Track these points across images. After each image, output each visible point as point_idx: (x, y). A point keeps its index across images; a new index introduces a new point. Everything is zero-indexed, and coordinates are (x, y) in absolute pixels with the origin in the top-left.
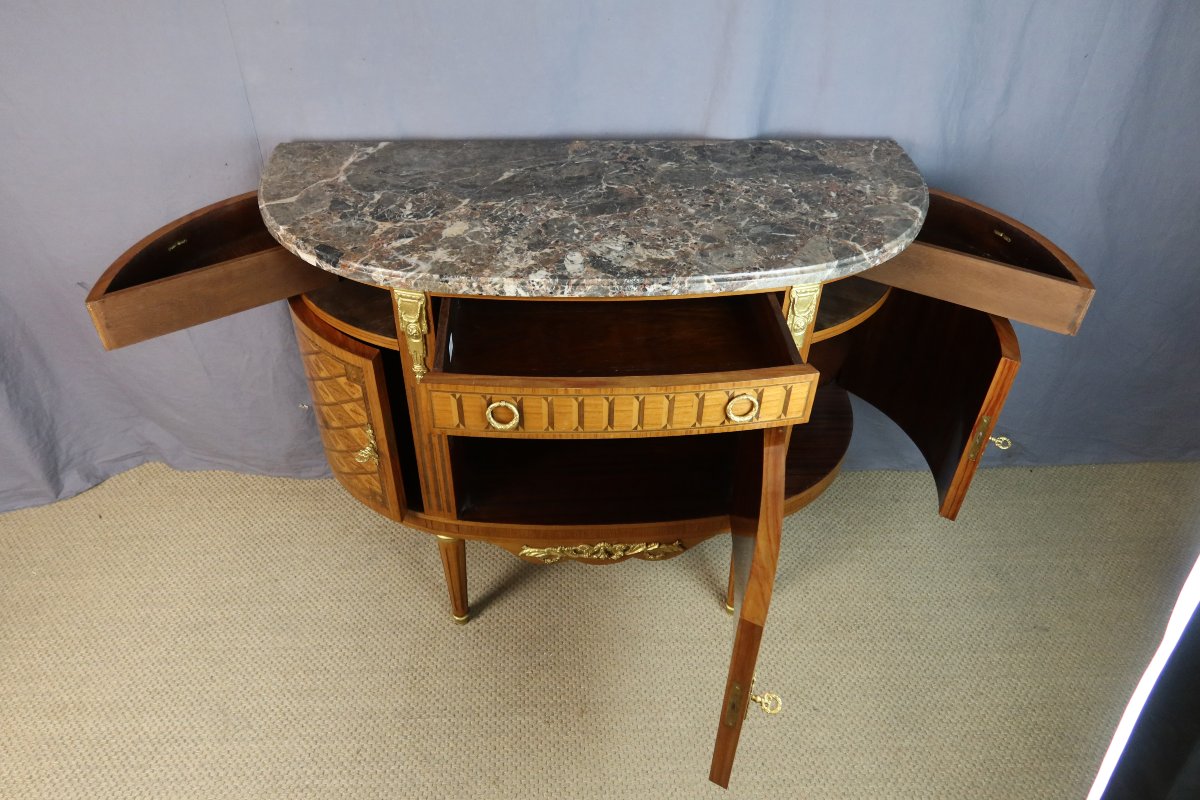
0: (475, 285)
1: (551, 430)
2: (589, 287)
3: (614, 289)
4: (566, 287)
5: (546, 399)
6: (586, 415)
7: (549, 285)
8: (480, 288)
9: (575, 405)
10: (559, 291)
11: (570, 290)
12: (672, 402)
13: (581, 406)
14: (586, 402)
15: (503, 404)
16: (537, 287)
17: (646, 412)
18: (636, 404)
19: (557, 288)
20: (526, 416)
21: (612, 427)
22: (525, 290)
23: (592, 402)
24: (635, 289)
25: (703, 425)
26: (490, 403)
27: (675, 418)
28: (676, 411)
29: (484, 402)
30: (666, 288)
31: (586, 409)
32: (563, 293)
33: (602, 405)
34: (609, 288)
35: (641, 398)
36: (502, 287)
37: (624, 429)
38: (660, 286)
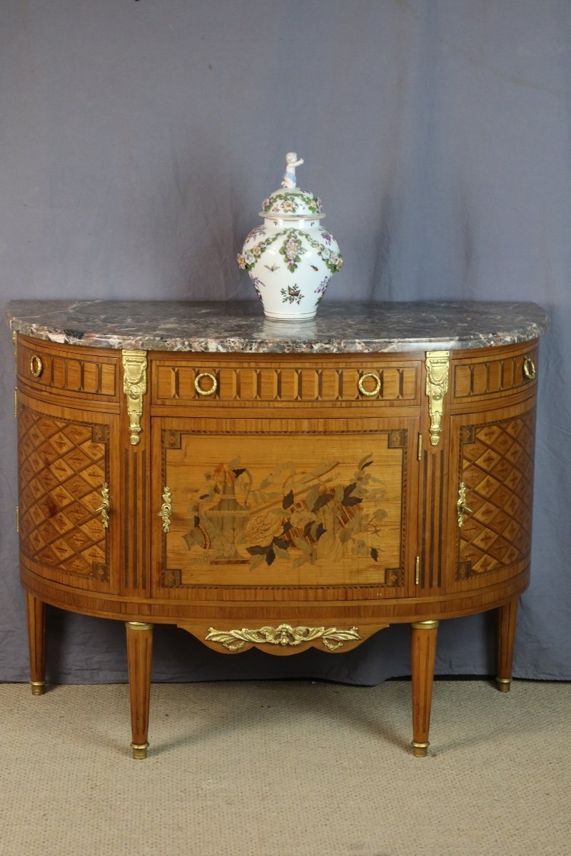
0: (186, 343)
1: (238, 398)
2: (271, 345)
3: (288, 346)
4: (254, 344)
5: (235, 371)
6: (262, 385)
7: (241, 343)
8: (190, 346)
9: (255, 376)
10: (249, 348)
11: (256, 346)
12: (321, 376)
13: (259, 376)
14: (262, 374)
15: (206, 374)
16: (232, 344)
17: (303, 384)
18: (296, 376)
19: (247, 345)
20: (222, 386)
21: (280, 397)
22: (224, 347)
23: (266, 374)
24: (304, 346)
25: (344, 398)
26: (197, 374)
27: (324, 391)
28: (324, 385)
29: (194, 374)
30: (327, 346)
31: (263, 380)
32: (251, 349)
33: (273, 377)
34: (285, 345)
35: (299, 371)
36: (206, 344)
37: (289, 399)
38: (323, 344)
